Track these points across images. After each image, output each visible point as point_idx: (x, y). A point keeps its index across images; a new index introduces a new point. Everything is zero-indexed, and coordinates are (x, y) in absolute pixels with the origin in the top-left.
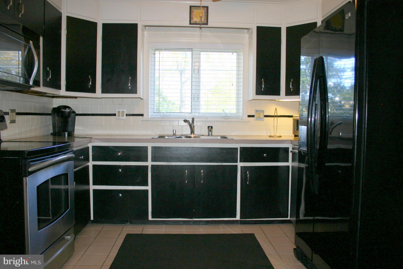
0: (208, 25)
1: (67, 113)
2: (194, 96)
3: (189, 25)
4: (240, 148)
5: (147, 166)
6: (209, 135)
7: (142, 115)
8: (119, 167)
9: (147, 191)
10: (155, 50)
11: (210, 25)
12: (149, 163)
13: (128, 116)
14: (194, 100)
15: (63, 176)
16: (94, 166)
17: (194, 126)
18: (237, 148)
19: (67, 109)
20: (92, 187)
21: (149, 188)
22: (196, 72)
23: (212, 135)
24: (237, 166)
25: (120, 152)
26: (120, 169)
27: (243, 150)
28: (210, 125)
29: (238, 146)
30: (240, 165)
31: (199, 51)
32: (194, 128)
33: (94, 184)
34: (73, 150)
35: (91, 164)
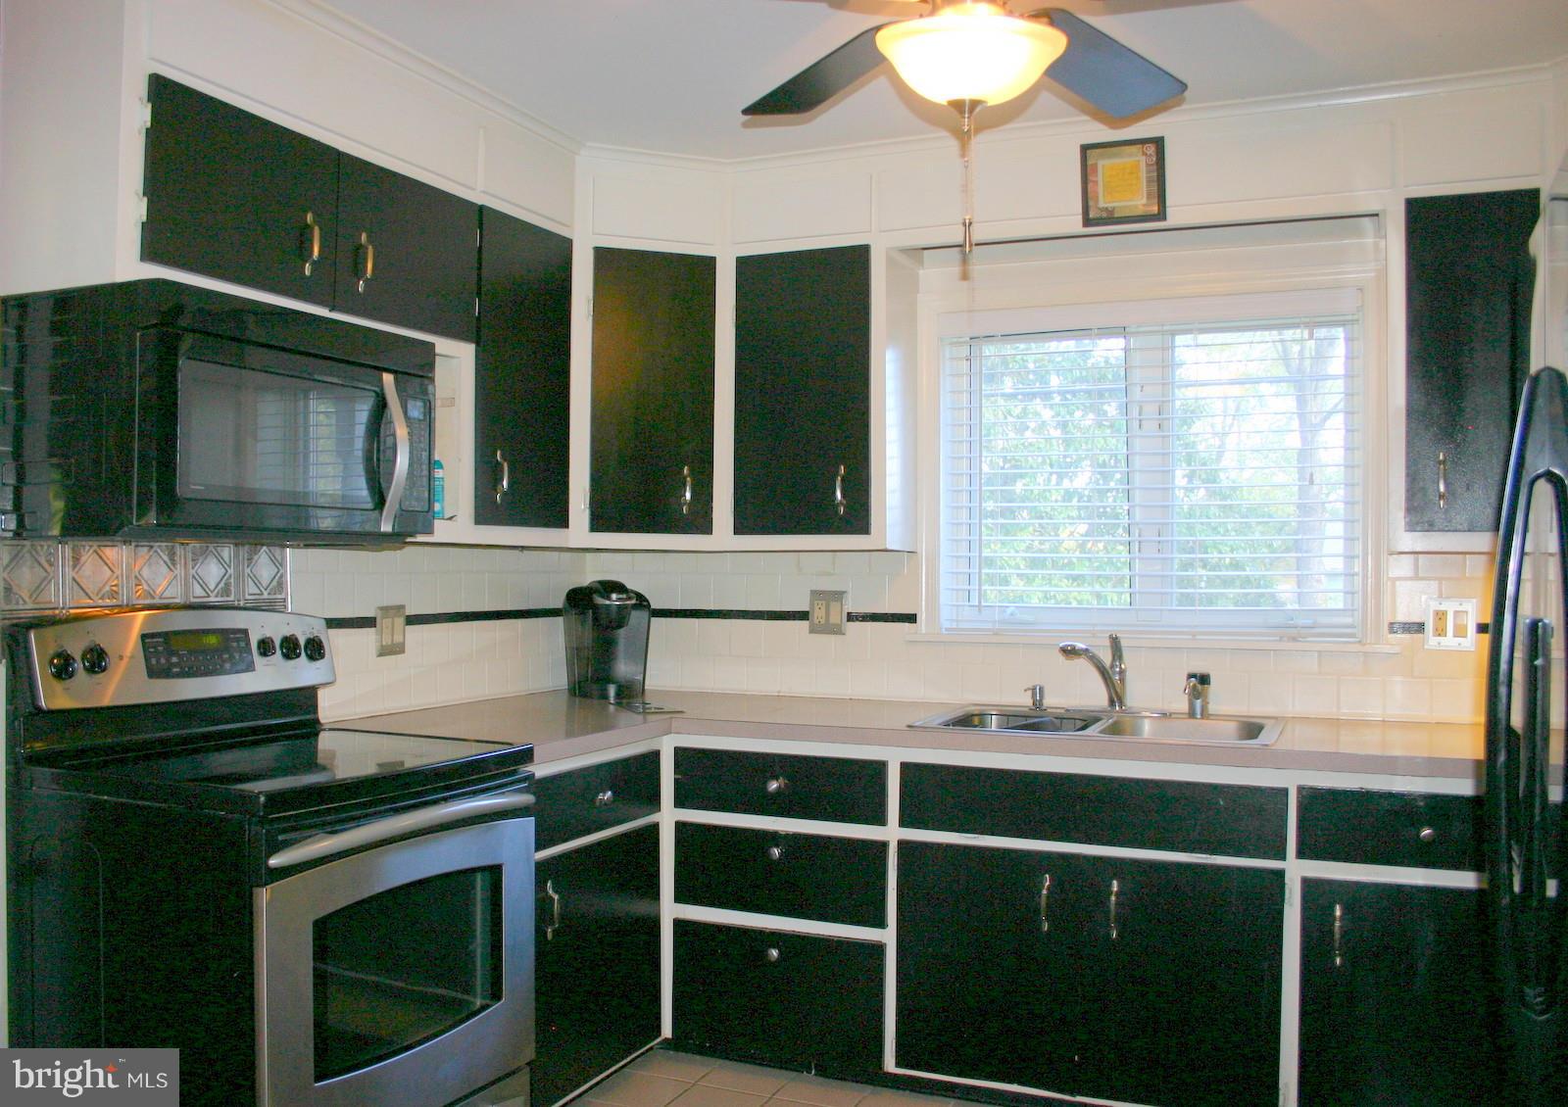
0: (1165, 219)
1: (614, 610)
2: (1140, 536)
3: (1080, 229)
4: (1300, 789)
5: (884, 845)
6: (1192, 714)
7: (911, 618)
8: (773, 837)
9: (878, 949)
10: (973, 342)
11: (1174, 217)
12: (892, 832)
13: (858, 623)
14: (1139, 551)
15: (479, 876)
16: (681, 827)
17: (1122, 672)
18: (1285, 792)
19: (614, 596)
20: (670, 910)
21: (887, 936)
22: (1150, 427)
23: (1205, 715)
24: (1280, 874)
25: (776, 778)
26: (777, 846)
27: (1315, 801)
28: (1200, 668)
29: (1291, 780)
30: (1297, 870)
31: (1163, 333)
32: (1122, 680)
33: (679, 898)
34: (534, 774)
35: (668, 817)
